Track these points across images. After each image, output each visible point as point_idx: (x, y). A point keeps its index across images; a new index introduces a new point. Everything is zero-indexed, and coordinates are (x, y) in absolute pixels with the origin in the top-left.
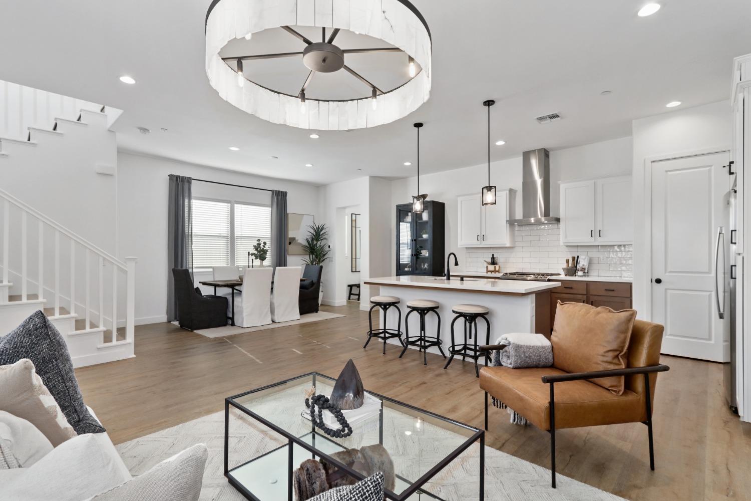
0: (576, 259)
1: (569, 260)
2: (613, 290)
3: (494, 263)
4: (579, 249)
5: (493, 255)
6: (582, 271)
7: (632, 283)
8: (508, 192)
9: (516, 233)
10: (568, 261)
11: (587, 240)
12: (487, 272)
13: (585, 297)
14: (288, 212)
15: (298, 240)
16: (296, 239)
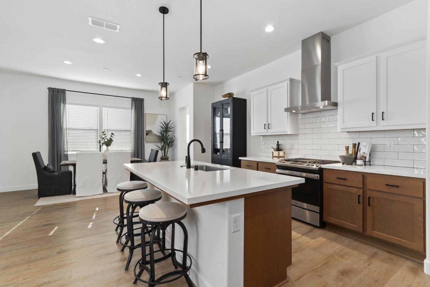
0: (357, 146)
1: (348, 147)
2: (398, 186)
3: (278, 149)
4: (362, 135)
5: (278, 142)
6: (362, 159)
7: (425, 179)
8: (289, 82)
9: (300, 121)
10: (347, 149)
11: (367, 124)
12: (273, 158)
13: (361, 191)
14: (145, 113)
15: (153, 132)
16: (152, 131)
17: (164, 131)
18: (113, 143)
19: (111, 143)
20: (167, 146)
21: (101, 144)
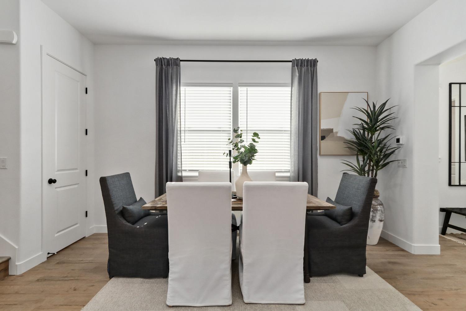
14: (319, 92)
15: (337, 133)
16: (334, 131)
17: (364, 129)
18: (257, 156)
19: (253, 156)
20: (375, 168)
21: (232, 160)
